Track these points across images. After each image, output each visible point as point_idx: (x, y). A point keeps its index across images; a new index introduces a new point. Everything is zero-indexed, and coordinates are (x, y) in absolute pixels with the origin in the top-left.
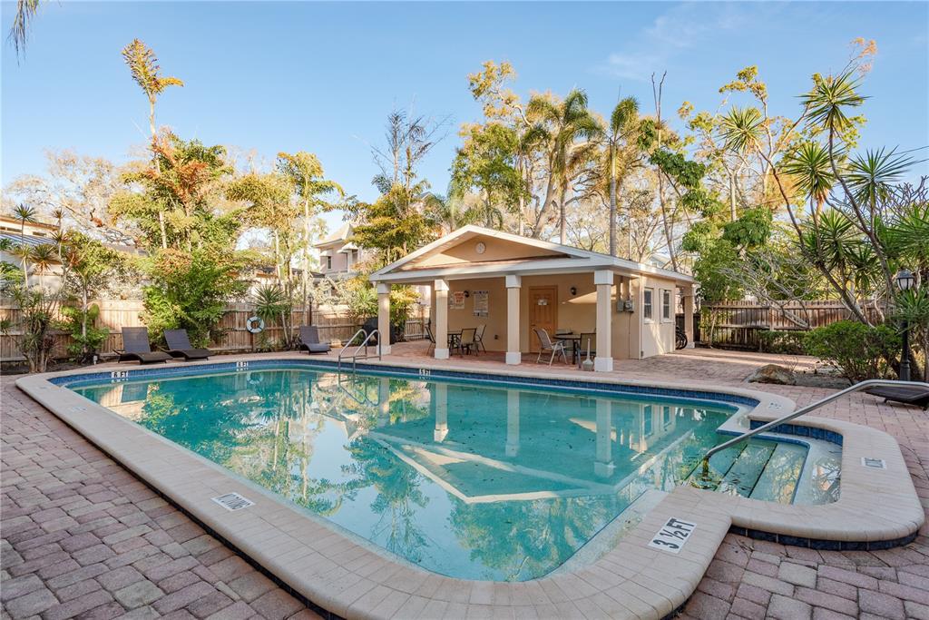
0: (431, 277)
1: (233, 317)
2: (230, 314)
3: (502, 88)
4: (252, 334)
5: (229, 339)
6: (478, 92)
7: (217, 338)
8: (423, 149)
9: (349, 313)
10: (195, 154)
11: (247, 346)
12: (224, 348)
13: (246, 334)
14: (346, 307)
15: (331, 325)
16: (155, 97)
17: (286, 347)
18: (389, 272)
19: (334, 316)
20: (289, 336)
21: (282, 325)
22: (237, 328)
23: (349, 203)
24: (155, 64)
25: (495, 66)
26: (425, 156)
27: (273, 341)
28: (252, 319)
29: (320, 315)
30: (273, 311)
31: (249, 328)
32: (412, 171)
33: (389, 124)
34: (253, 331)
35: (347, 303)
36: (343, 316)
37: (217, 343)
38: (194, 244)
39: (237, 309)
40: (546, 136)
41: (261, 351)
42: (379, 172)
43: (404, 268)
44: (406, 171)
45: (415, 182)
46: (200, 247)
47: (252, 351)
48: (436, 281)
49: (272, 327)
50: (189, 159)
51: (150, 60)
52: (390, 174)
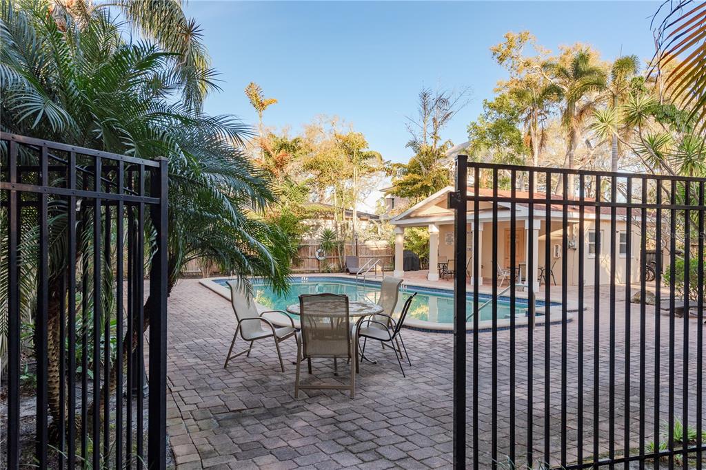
0: (426, 223)
1: (307, 250)
2: (306, 248)
3: (523, 53)
4: (319, 260)
5: (305, 264)
6: (501, 60)
7: (297, 263)
8: (448, 115)
9: (387, 246)
10: (284, 146)
11: (316, 269)
12: (302, 269)
13: (316, 261)
14: (386, 242)
15: (374, 256)
16: (263, 112)
17: (341, 271)
18: (401, 219)
19: (376, 249)
20: (343, 263)
21: (338, 255)
22: (310, 257)
23: (386, 166)
24: (261, 94)
25: (515, 35)
26: (449, 123)
27: (333, 266)
28: (319, 250)
29: (366, 248)
30: (330, 245)
31: (317, 257)
32: (438, 135)
33: (419, 101)
34: (320, 259)
35: (387, 240)
36: (382, 249)
37: (298, 266)
38: (284, 203)
39: (310, 244)
40: (560, 92)
41: (323, 272)
42: (411, 138)
43: (412, 216)
44: (432, 135)
45: (440, 144)
46: (287, 204)
47: (319, 272)
48: (430, 225)
49: (332, 256)
50: (281, 149)
51: (259, 92)
52: (420, 139)
